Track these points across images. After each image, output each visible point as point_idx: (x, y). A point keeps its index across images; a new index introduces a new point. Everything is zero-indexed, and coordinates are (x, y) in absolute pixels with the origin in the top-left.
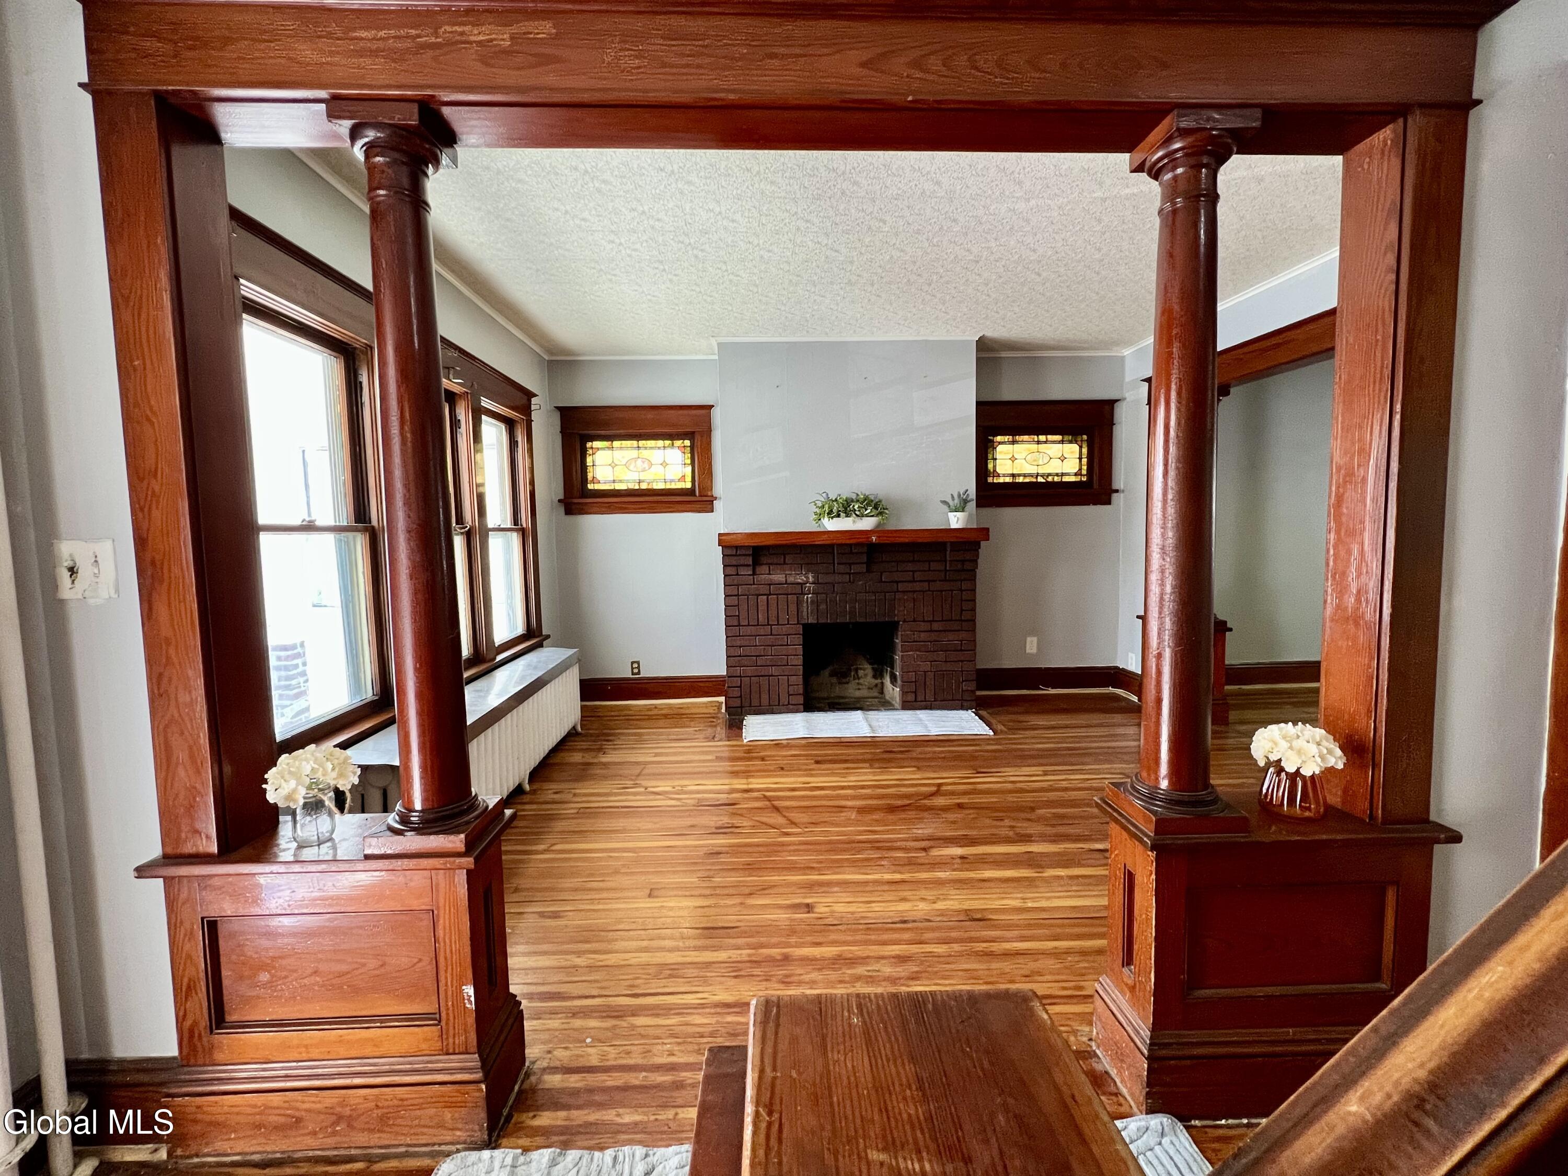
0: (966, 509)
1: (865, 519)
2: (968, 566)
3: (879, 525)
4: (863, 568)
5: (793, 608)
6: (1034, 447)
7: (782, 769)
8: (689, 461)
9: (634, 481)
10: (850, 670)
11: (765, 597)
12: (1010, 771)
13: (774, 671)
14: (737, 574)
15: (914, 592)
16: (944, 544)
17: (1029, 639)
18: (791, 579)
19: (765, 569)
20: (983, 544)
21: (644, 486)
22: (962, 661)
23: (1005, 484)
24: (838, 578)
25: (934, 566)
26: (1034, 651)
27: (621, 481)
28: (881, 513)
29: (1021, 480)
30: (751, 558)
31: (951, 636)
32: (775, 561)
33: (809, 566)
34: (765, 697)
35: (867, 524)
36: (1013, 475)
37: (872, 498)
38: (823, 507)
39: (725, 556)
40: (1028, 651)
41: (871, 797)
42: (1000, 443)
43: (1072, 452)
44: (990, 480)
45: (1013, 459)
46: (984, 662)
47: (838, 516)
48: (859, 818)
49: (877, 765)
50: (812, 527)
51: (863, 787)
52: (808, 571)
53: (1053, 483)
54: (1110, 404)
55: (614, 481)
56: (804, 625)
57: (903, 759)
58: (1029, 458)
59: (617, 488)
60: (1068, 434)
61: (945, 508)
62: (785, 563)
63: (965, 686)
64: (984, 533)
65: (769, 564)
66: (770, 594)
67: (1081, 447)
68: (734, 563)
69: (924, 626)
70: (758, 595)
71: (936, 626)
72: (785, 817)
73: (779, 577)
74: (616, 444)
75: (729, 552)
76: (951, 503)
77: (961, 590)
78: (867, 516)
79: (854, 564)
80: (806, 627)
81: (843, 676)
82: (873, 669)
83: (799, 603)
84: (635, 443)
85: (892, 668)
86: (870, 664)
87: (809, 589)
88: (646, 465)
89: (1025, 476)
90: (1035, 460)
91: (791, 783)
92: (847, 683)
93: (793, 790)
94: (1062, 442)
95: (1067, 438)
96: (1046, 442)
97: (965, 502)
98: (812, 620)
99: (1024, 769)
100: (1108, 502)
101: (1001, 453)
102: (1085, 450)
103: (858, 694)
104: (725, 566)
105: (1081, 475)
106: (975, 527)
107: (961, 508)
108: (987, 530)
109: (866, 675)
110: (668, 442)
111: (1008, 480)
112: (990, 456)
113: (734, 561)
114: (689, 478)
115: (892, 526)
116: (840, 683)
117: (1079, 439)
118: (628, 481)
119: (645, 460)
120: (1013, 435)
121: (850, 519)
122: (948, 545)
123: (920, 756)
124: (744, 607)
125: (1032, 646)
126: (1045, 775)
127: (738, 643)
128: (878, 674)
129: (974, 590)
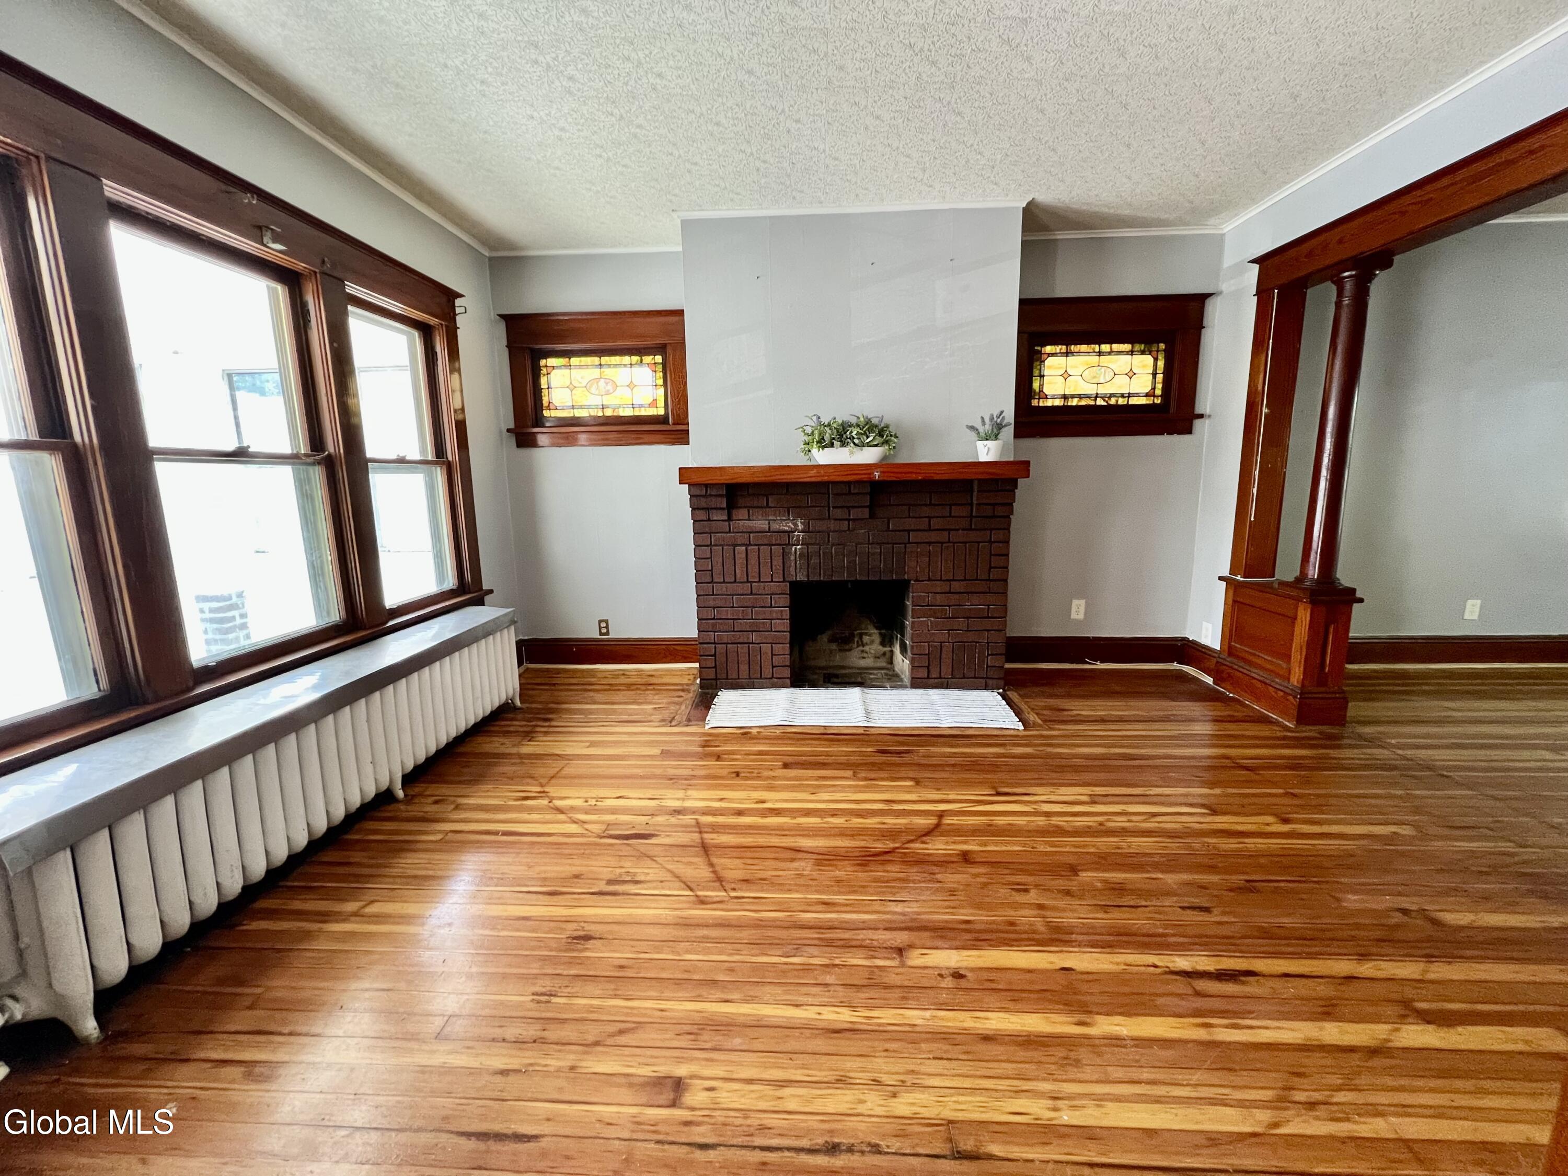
0: (1000, 437)
1: (865, 449)
2: (1000, 511)
3: (885, 457)
4: (866, 513)
5: (778, 562)
6: (1094, 359)
7: (738, 774)
8: (660, 382)
9: (597, 407)
10: (853, 636)
11: (744, 548)
12: (1042, 793)
13: (754, 637)
14: (709, 520)
15: (930, 543)
16: (970, 482)
17: (1075, 602)
18: (775, 526)
19: (743, 513)
20: (1021, 481)
21: (609, 413)
22: (988, 631)
23: (1053, 408)
24: (832, 525)
25: (956, 511)
26: (1081, 616)
27: (581, 407)
28: (886, 442)
29: (1074, 402)
30: (725, 499)
31: (975, 599)
32: (756, 504)
33: (796, 509)
34: (744, 668)
35: (869, 456)
36: (1065, 397)
37: (875, 421)
38: (813, 434)
39: (692, 496)
40: (1074, 616)
41: (842, 833)
42: (1050, 355)
43: (1144, 366)
44: (1035, 403)
45: (1066, 375)
46: (1015, 631)
47: (832, 445)
48: (815, 874)
49: (863, 774)
50: (800, 460)
51: (834, 813)
52: (799, 516)
53: (1117, 407)
54: (1200, 300)
55: (573, 407)
56: (791, 583)
57: (899, 765)
58: (1086, 373)
59: (577, 415)
60: (1140, 343)
61: (973, 435)
62: (768, 506)
63: (990, 661)
64: (1023, 468)
65: (749, 508)
66: (750, 545)
67: (1156, 359)
68: (704, 505)
69: (939, 587)
70: (735, 546)
71: (956, 586)
72: (711, 865)
73: (761, 524)
74: (575, 361)
75: (697, 492)
76: (981, 429)
77: (990, 542)
78: (869, 445)
79: (854, 507)
80: (794, 585)
81: (846, 641)
82: (880, 634)
83: (785, 555)
84: (596, 360)
85: (903, 635)
86: (877, 628)
87: (798, 540)
88: (609, 387)
89: (1080, 397)
90: (1094, 377)
91: (741, 801)
92: (850, 650)
93: (740, 813)
94: (1131, 353)
95: (1137, 347)
96: (1110, 353)
97: (1000, 427)
98: (801, 577)
99: (1064, 790)
100: (1188, 431)
101: (1050, 367)
102: (1161, 364)
103: (863, 663)
104: (693, 509)
105: (1154, 396)
106: (1012, 459)
107: (993, 435)
108: (1027, 463)
109: (872, 642)
110: (635, 359)
111: (1058, 402)
112: (1036, 372)
113: (703, 503)
114: (661, 403)
115: (904, 458)
116: (840, 650)
117: (1154, 348)
118: (588, 407)
119: (608, 381)
120: (1067, 344)
121: (845, 450)
122: (976, 482)
123: (923, 762)
124: (718, 559)
125: (1078, 610)
126: (1094, 803)
127: (712, 603)
128: (887, 641)
129: (1007, 542)
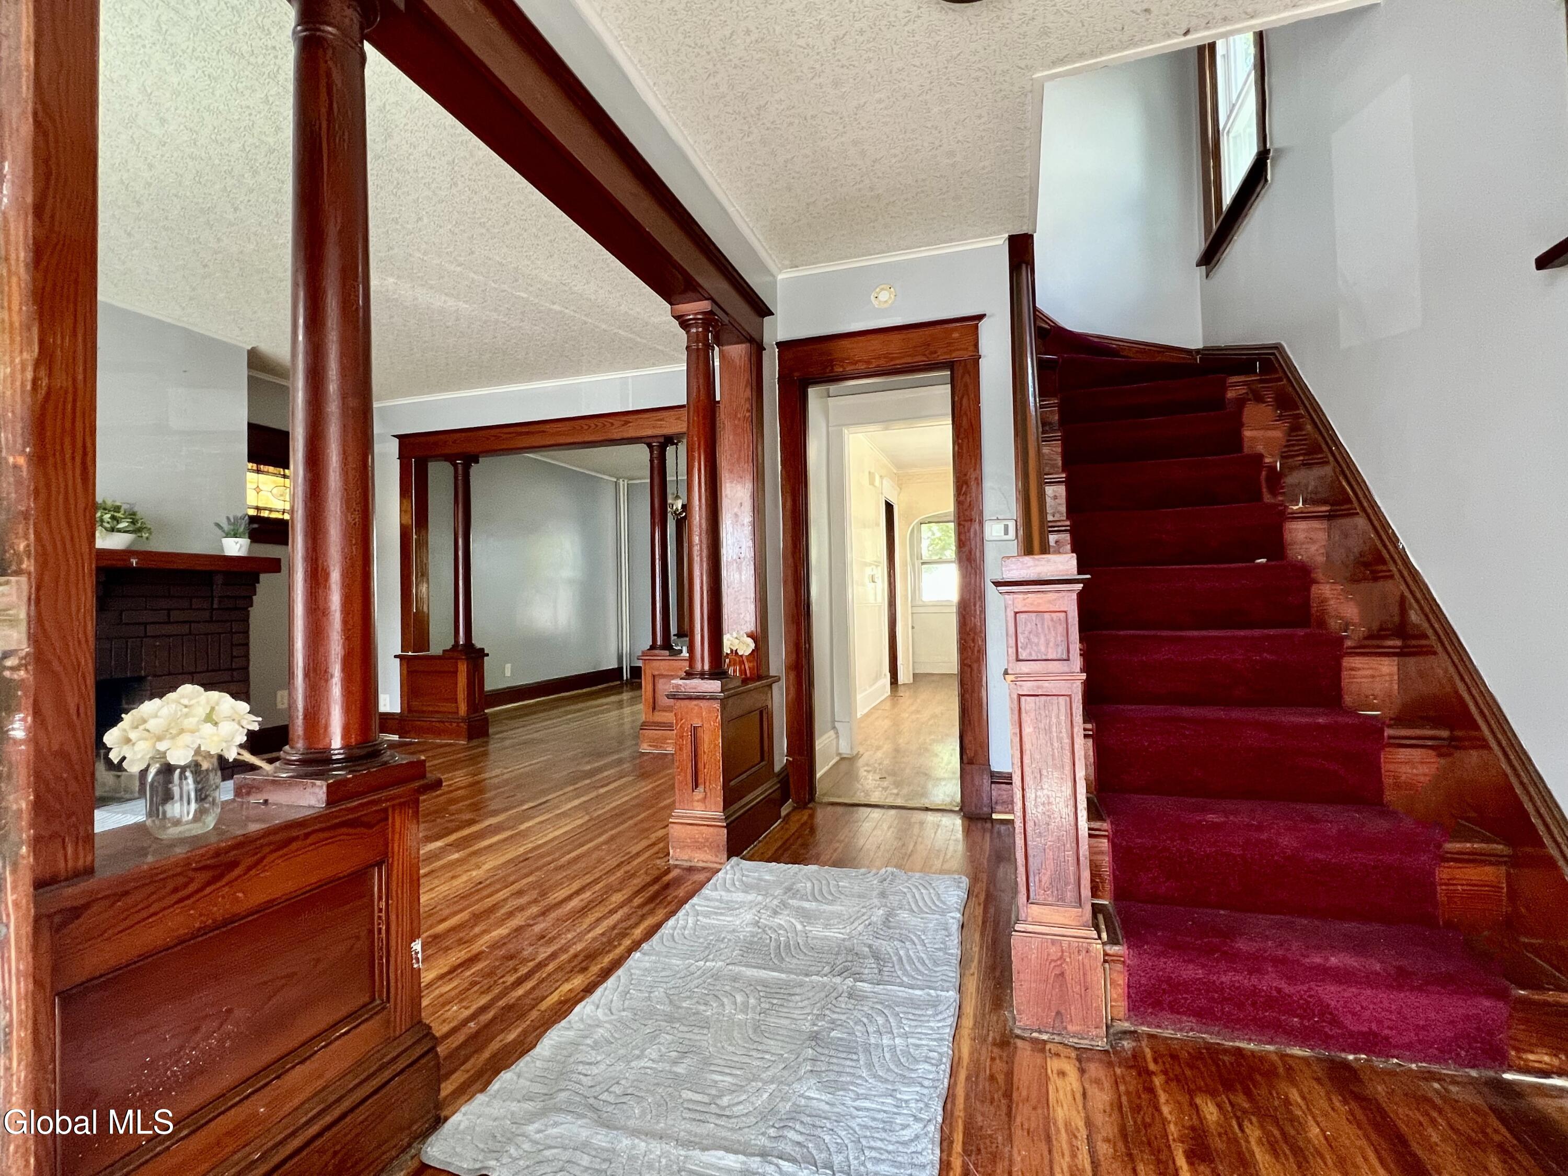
1: (117, 534)
3: (133, 543)
6: (280, 480)
15: (169, 636)
16: (215, 575)
17: (279, 693)
25: (197, 603)
26: (283, 707)
28: (138, 530)
29: (265, 514)
35: (118, 540)
36: (258, 508)
37: (130, 507)
40: (280, 706)
45: (258, 490)
58: (275, 491)
64: (274, 563)
76: (226, 527)
77: (231, 633)
78: (119, 531)
89: (271, 510)
90: (281, 495)
107: (242, 534)
108: (278, 560)
111: (252, 512)
115: (152, 547)
120: (258, 463)
122: (220, 577)
125: (282, 701)
129: (247, 632)
